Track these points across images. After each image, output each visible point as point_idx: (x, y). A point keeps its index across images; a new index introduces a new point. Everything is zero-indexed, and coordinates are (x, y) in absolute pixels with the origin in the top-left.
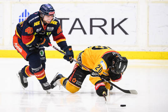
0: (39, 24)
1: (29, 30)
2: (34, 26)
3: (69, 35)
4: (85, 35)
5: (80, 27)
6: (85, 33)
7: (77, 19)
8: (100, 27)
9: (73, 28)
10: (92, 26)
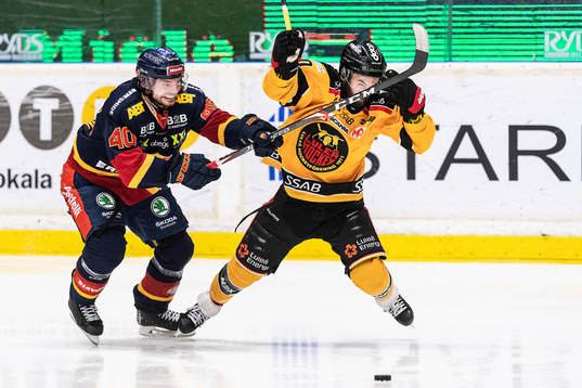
0: (142, 110)
1: (119, 137)
2: (130, 118)
3: (438, 182)
4: (494, 182)
5: (476, 156)
6: (492, 176)
7: (466, 130)
8: (542, 154)
9: (450, 159)
10: (514, 153)
